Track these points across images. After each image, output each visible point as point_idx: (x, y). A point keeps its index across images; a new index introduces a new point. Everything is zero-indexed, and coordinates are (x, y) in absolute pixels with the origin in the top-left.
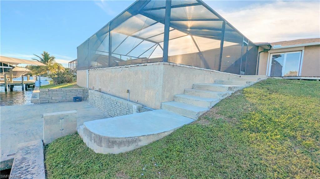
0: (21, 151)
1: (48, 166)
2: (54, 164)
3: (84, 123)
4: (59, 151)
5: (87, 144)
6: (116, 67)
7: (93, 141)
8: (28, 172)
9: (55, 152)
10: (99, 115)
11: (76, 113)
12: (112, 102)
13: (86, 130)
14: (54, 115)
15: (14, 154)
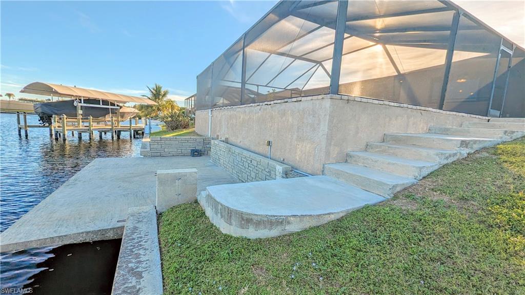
0: (132, 218)
1: (162, 242)
2: (170, 240)
3: (207, 188)
4: (175, 223)
5: (210, 218)
6: (251, 105)
7: (219, 215)
8: (141, 245)
9: (170, 224)
10: (225, 179)
11: (195, 172)
12: (244, 159)
13: (209, 198)
14: (169, 173)
15: (124, 221)
